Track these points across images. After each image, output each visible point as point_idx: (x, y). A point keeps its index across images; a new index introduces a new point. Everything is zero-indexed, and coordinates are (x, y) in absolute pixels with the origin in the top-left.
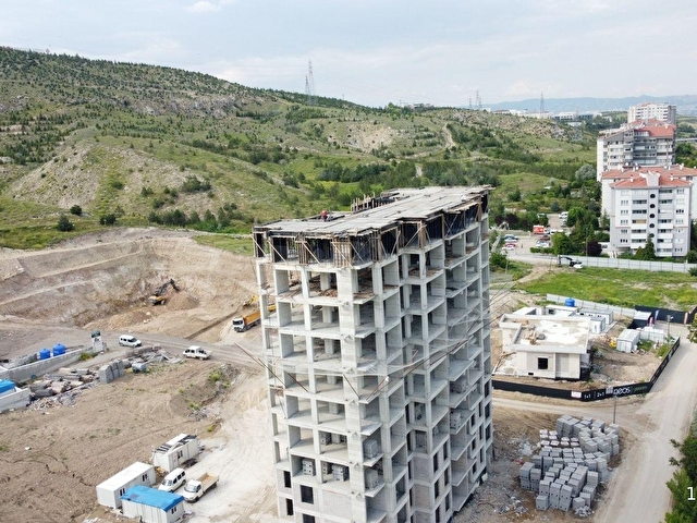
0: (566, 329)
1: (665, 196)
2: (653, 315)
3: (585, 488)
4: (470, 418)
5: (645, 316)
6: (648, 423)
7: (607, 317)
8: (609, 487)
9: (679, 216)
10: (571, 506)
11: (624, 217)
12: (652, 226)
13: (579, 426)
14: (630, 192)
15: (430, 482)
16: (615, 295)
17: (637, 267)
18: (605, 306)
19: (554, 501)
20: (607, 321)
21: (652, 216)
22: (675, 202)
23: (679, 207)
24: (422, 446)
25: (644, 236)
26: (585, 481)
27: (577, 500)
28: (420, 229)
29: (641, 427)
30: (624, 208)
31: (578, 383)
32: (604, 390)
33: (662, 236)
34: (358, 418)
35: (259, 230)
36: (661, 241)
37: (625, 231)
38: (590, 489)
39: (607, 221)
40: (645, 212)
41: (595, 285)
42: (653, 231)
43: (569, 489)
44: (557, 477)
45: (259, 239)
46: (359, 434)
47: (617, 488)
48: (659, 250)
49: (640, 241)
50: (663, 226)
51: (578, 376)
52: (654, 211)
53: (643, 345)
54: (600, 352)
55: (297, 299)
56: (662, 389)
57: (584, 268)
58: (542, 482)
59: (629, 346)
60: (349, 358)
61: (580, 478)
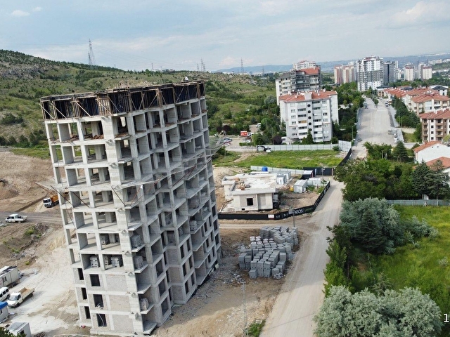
0: (263, 181)
1: (316, 105)
2: (314, 172)
3: (279, 263)
4: (203, 224)
5: (310, 172)
6: (314, 227)
7: (287, 175)
8: (293, 262)
9: (325, 117)
10: (271, 274)
11: (293, 120)
12: (310, 124)
13: (273, 231)
14: (296, 104)
15: (179, 264)
16: (292, 164)
17: (303, 149)
18: (286, 170)
19: (260, 272)
20: (288, 178)
21: (310, 118)
22: (322, 108)
23: (324, 112)
24: (172, 241)
25: (306, 131)
26: (279, 258)
27: (274, 269)
28: (157, 93)
29: (310, 229)
30: (293, 114)
31: (272, 211)
32: (288, 212)
33: (316, 130)
34: (125, 219)
35: (45, 99)
36: (316, 133)
37: (294, 129)
38: (282, 263)
39: (284, 126)
40: (305, 115)
41: (280, 160)
42: (311, 127)
43: (269, 263)
44: (261, 258)
45: (46, 105)
46: (127, 231)
47: (298, 263)
48: (315, 138)
49: (304, 134)
50: (317, 124)
51: (272, 208)
52: (310, 115)
53: (309, 188)
54: (284, 194)
55: (76, 143)
56: (322, 209)
57: (272, 152)
58: (252, 262)
59: (301, 189)
60: (115, 179)
61: (275, 257)
